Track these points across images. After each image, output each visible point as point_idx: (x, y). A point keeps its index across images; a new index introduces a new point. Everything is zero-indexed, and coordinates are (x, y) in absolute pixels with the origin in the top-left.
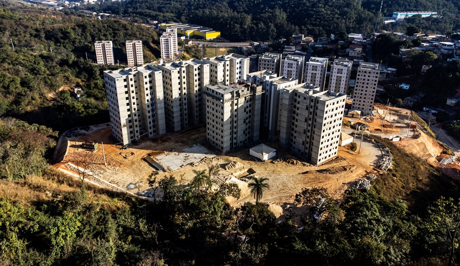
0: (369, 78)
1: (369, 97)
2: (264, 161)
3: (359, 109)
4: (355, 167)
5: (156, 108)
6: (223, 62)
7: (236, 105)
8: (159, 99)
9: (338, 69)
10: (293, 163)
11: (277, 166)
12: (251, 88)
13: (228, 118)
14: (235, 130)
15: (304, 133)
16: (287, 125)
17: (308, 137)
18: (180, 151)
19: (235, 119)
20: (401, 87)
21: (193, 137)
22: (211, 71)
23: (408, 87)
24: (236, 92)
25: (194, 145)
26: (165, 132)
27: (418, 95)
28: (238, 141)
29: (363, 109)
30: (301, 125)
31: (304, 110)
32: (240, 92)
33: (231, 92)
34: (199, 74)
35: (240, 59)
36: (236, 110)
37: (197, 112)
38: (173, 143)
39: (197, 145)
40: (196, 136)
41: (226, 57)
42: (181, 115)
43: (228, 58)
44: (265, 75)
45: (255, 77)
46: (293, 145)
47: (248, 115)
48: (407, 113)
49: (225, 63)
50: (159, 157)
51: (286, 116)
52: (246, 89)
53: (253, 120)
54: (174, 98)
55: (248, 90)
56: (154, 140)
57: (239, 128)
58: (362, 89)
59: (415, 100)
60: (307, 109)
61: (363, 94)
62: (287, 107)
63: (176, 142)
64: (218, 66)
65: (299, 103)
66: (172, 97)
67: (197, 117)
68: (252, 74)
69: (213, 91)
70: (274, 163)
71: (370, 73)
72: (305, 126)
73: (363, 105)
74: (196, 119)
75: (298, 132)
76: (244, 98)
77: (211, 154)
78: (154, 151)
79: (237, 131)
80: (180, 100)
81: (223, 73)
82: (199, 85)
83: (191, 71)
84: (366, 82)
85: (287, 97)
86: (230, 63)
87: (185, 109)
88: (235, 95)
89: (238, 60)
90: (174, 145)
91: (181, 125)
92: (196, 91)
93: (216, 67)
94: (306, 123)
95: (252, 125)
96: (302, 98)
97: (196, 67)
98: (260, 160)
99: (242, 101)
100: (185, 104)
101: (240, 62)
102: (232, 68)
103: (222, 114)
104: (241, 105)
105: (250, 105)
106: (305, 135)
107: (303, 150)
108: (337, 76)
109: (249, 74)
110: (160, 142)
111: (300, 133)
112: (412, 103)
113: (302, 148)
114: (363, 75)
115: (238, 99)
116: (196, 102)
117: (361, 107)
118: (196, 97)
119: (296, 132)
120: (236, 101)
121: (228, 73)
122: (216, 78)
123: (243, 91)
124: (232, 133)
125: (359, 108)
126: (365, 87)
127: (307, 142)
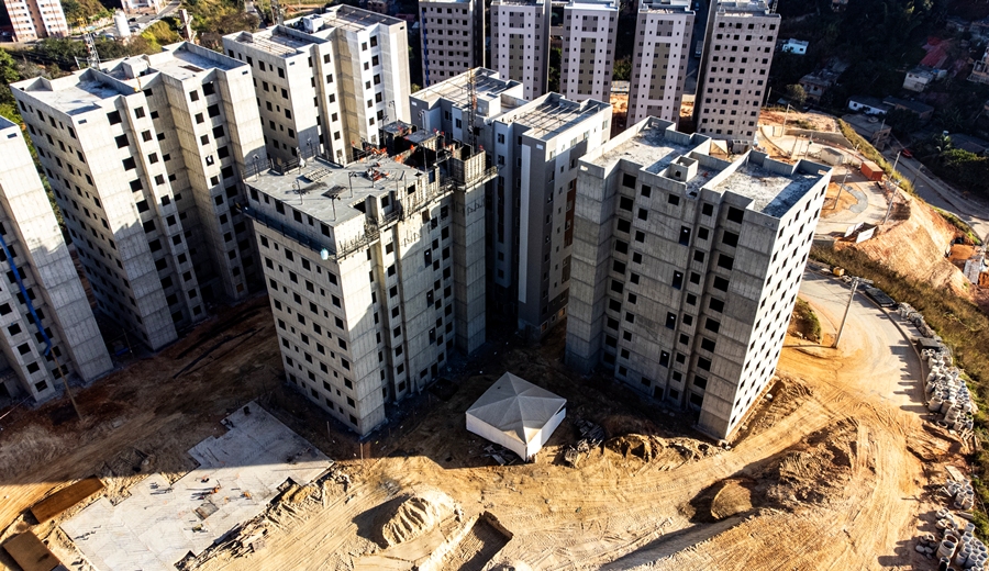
0: (748, 44)
1: (749, 97)
2: (531, 461)
3: (718, 134)
4: (863, 430)
5: (37, 284)
6: (306, 49)
7: (389, 249)
8: (43, 249)
9: (661, 22)
10: (639, 452)
11: (585, 478)
12: (443, 165)
13: (363, 311)
14: (395, 342)
15: (670, 323)
16: (595, 295)
17: (684, 339)
18: (179, 463)
19: (392, 303)
20: (789, 51)
21: (230, 367)
22: (262, 86)
23: (805, 48)
24: (385, 202)
25: (233, 418)
26: (107, 364)
27: (830, 69)
28: (412, 374)
29: (730, 132)
30: (654, 295)
31: (670, 244)
32: (402, 196)
33: (360, 207)
34: (214, 111)
35: (373, 27)
36: (391, 270)
37: (232, 255)
38: (147, 417)
39: (247, 411)
40: (242, 360)
41: (316, 23)
42: (166, 282)
43: (324, 27)
44: (483, 96)
45: (443, 107)
46: (620, 359)
47: (440, 271)
48: (828, 128)
49: (314, 51)
50: (75, 522)
51: (593, 262)
52: (425, 176)
53: (460, 284)
54: (115, 228)
55: (432, 179)
56: (59, 417)
57: (411, 331)
58: (729, 76)
59: (827, 83)
60: (684, 238)
61: (732, 92)
62: (595, 231)
63: (158, 411)
64: (290, 70)
65: (643, 214)
66: (105, 224)
67: (236, 271)
68: (430, 95)
69: (280, 206)
70: (568, 464)
71: (751, 26)
72: (673, 301)
73: (732, 123)
74: (234, 281)
75: (641, 319)
76: (418, 217)
77: (313, 457)
78: (59, 487)
79: (405, 342)
80: (149, 226)
81: (312, 92)
82: (223, 152)
83: (174, 98)
84: (740, 54)
85: (598, 194)
86: (336, 48)
87: (182, 258)
88: (381, 212)
89: (365, 35)
90: (150, 429)
91: (176, 317)
92: (214, 180)
93: (282, 73)
94: (676, 293)
95: (456, 299)
96: (657, 199)
97: (195, 82)
98: (513, 458)
99: (411, 230)
100: (177, 240)
101: (374, 41)
102: (345, 65)
103: (337, 301)
104: (409, 246)
105: (445, 233)
106: (670, 333)
107: (662, 383)
108: (657, 45)
109: (419, 95)
110: (85, 421)
111: (650, 323)
112: (820, 91)
113: (660, 375)
114: (732, 35)
115: (395, 228)
116: (223, 219)
117: (725, 127)
118: (219, 200)
119: (630, 318)
120: (390, 232)
121: (331, 89)
122: (289, 114)
123: (411, 190)
124: (385, 354)
125: (719, 131)
126: (736, 71)
127: (678, 354)
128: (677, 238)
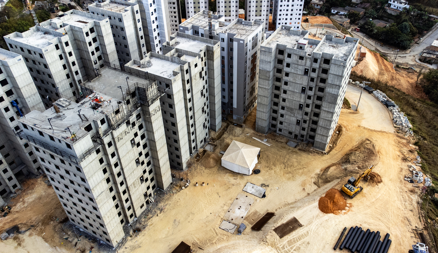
6: (129, 8)
7: (189, 91)
14: (192, 130)
15: (301, 108)
16: (269, 101)
17: (306, 114)
19: (190, 114)
22: (114, 28)
28: (198, 143)
30: (294, 97)
31: (300, 76)
34: (95, 40)
45: (195, 29)
46: (279, 125)
49: (132, 9)
51: (267, 88)
58: (288, 3)
59: (321, 2)
60: (306, 72)
61: (290, 10)
62: (271, 74)
64: (124, 19)
65: (288, 65)
68: (187, 24)
72: (302, 99)
73: (290, 23)
75: (288, 108)
79: (195, 129)
82: (100, 58)
83: (77, 36)
86: (140, 7)
94: (303, 95)
95: (210, 110)
96: (294, 58)
97: (86, 28)
102: (144, 15)
105: (206, 82)
106: (300, 112)
107: (297, 133)
109: (183, 25)
111: (292, 109)
112: (319, 6)
113: (296, 130)
119: (283, 108)
126: (291, 1)
127: (304, 120)
128: (303, 73)
